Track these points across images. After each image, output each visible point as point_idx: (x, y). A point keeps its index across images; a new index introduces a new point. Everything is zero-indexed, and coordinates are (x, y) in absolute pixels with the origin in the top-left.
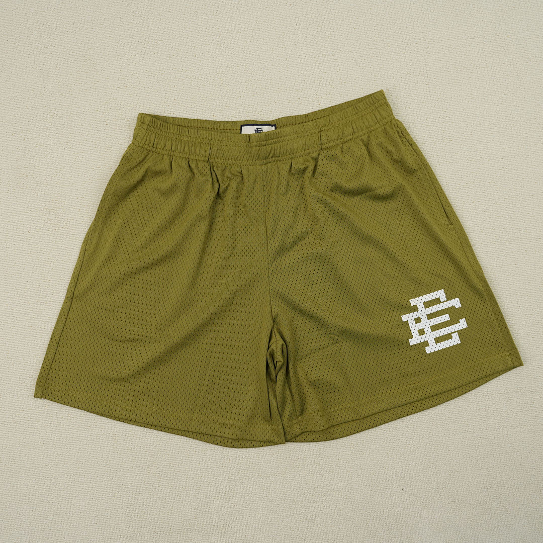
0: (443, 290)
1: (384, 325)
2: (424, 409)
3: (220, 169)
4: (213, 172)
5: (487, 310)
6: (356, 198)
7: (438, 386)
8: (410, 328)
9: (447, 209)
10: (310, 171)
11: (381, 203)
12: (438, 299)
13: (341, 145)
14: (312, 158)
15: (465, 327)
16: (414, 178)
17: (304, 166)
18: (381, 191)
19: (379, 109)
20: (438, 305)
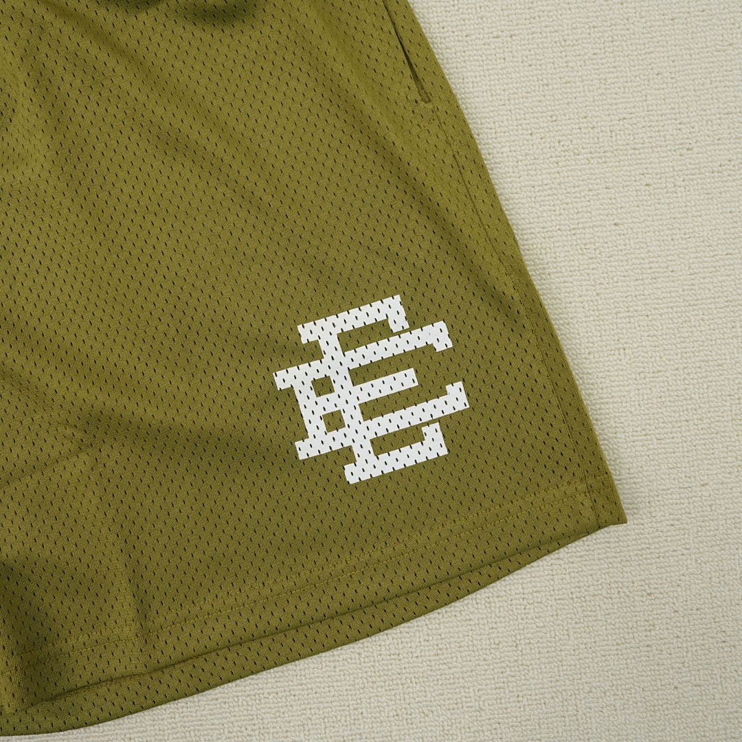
0: (398, 298)
1: (220, 400)
2: (336, 644)
5: (528, 359)
6: (142, 16)
7: (377, 579)
8: (302, 408)
9: (413, 50)
11: (218, 34)
12: (384, 324)
15: (462, 407)
20: (383, 342)
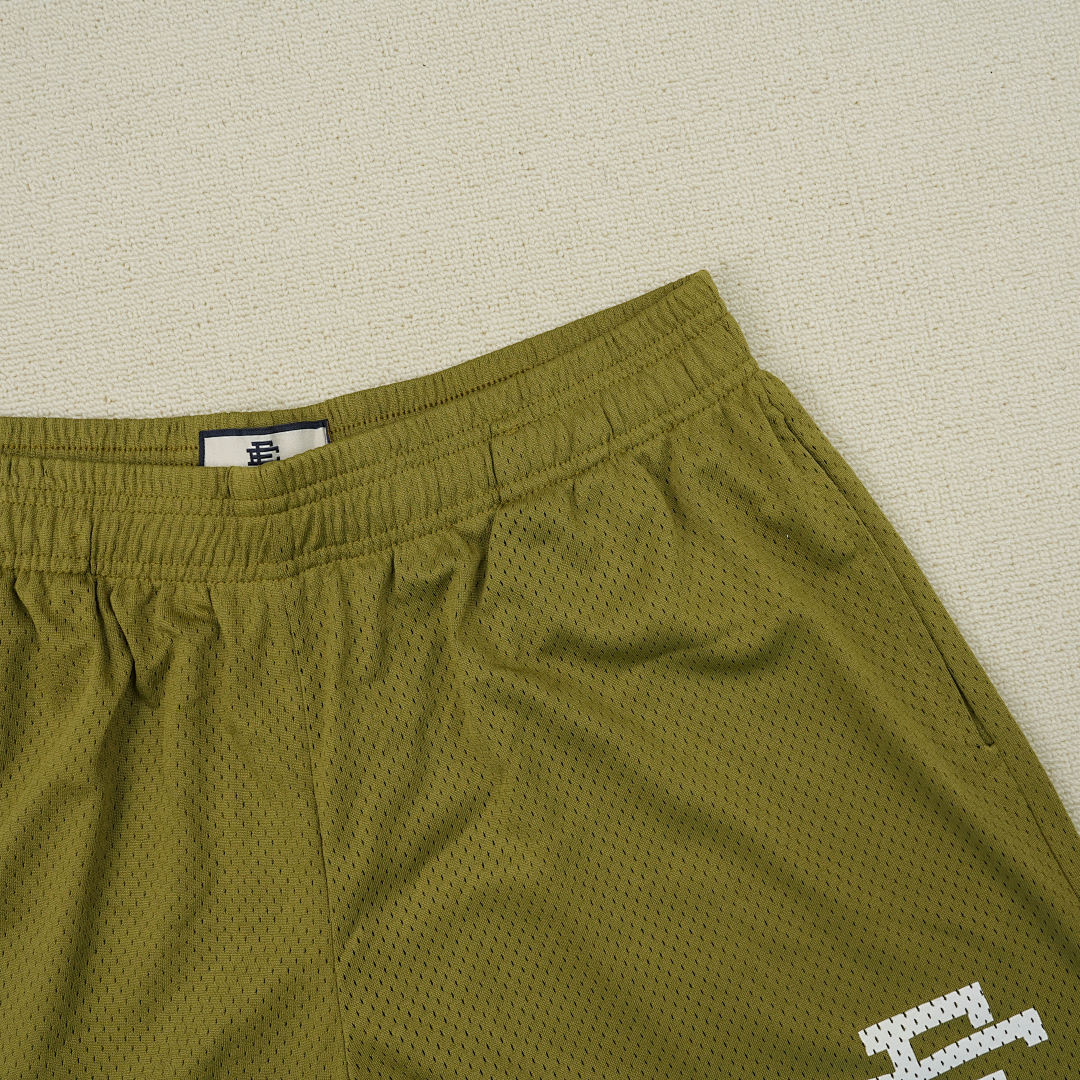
0: (976, 985)
3: (131, 600)
4: (106, 615)
6: (638, 670)
9: (969, 686)
10: (460, 587)
11: (729, 683)
12: (964, 1019)
13: (570, 481)
14: (463, 535)
16: (843, 582)
17: (438, 571)
18: (733, 645)
19: (698, 343)
20: (964, 1042)
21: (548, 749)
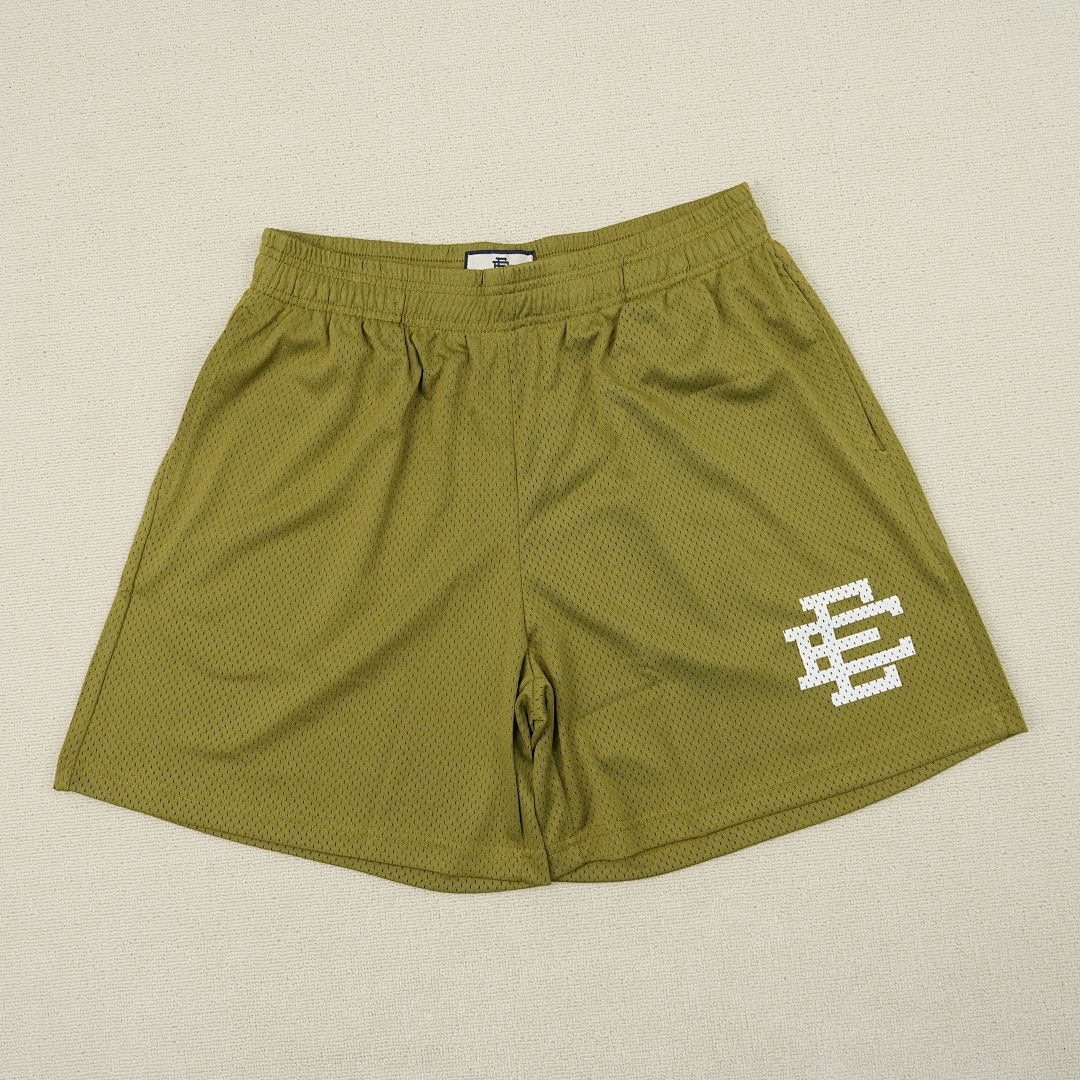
0: (866, 580)
1: (748, 650)
2: (829, 818)
3: (425, 338)
4: (410, 346)
5: (955, 621)
6: (693, 396)
7: (856, 771)
8: (801, 654)
9: (874, 417)
10: (602, 341)
11: (742, 407)
12: (857, 598)
13: (664, 291)
14: (606, 317)
15: (911, 654)
16: (809, 358)
17: (591, 333)
18: (744, 384)
19: (739, 221)
20: (857, 610)
21: (642, 434)
